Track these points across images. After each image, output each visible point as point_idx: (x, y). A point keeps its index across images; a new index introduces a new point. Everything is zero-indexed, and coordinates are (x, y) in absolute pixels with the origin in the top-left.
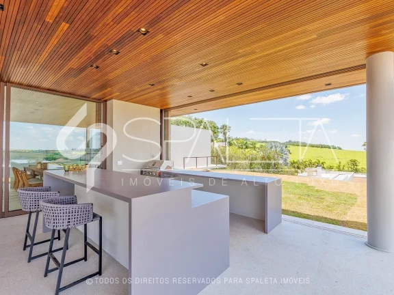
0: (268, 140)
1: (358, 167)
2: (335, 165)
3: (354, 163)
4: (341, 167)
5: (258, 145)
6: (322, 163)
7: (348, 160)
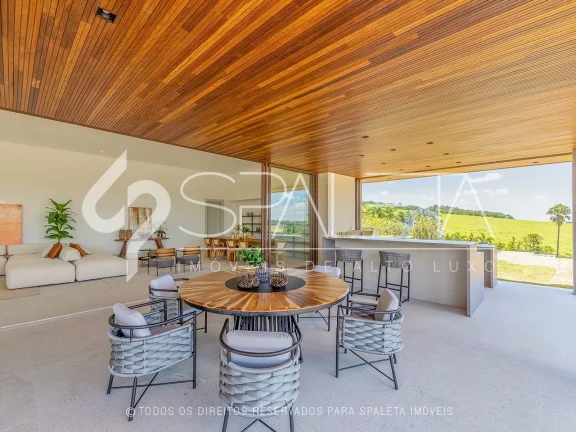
0: (404, 205)
1: (540, 245)
2: (506, 241)
3: (535, 239)
4: (516, 245)
5: (396, 213)
6: (489, 239)
7: (526, 235)
